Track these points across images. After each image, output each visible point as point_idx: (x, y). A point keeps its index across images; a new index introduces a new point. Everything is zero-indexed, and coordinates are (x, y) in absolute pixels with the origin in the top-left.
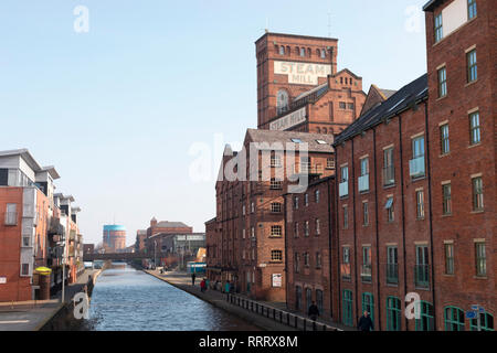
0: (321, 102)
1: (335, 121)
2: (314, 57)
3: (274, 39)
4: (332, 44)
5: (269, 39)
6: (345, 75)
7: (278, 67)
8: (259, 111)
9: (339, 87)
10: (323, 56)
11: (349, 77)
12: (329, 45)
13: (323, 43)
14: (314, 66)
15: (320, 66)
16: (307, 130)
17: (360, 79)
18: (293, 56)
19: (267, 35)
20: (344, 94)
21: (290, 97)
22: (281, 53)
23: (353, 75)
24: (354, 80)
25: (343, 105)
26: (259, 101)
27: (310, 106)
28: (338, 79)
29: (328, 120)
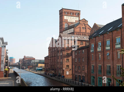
0: (78, 27)
1: (81, 32)
2: (74, 15)
3: (64, 10)
4: (79, 12)
5: (63, 10)
6: (84, 20)
7: (65, 17)
8: (60, 29)
9: (82, 23)
10: (77, 15)
11: (85, 20)
12: (78, 12)
13: (77, 12)
14: (74, 17)
15: (76, 17)
16: (74, 34)
17: (88, 21)
18: (69, 15)
19: (63, 9)
20: (83, 25)
21: (68, 25)
22: (66, 14)
23: (86, 20)
24: (86, 21)
25: (83, 28)
26: (60, 26)
27: (75, 28)
28: (82, 21)
29: (79, 32)
